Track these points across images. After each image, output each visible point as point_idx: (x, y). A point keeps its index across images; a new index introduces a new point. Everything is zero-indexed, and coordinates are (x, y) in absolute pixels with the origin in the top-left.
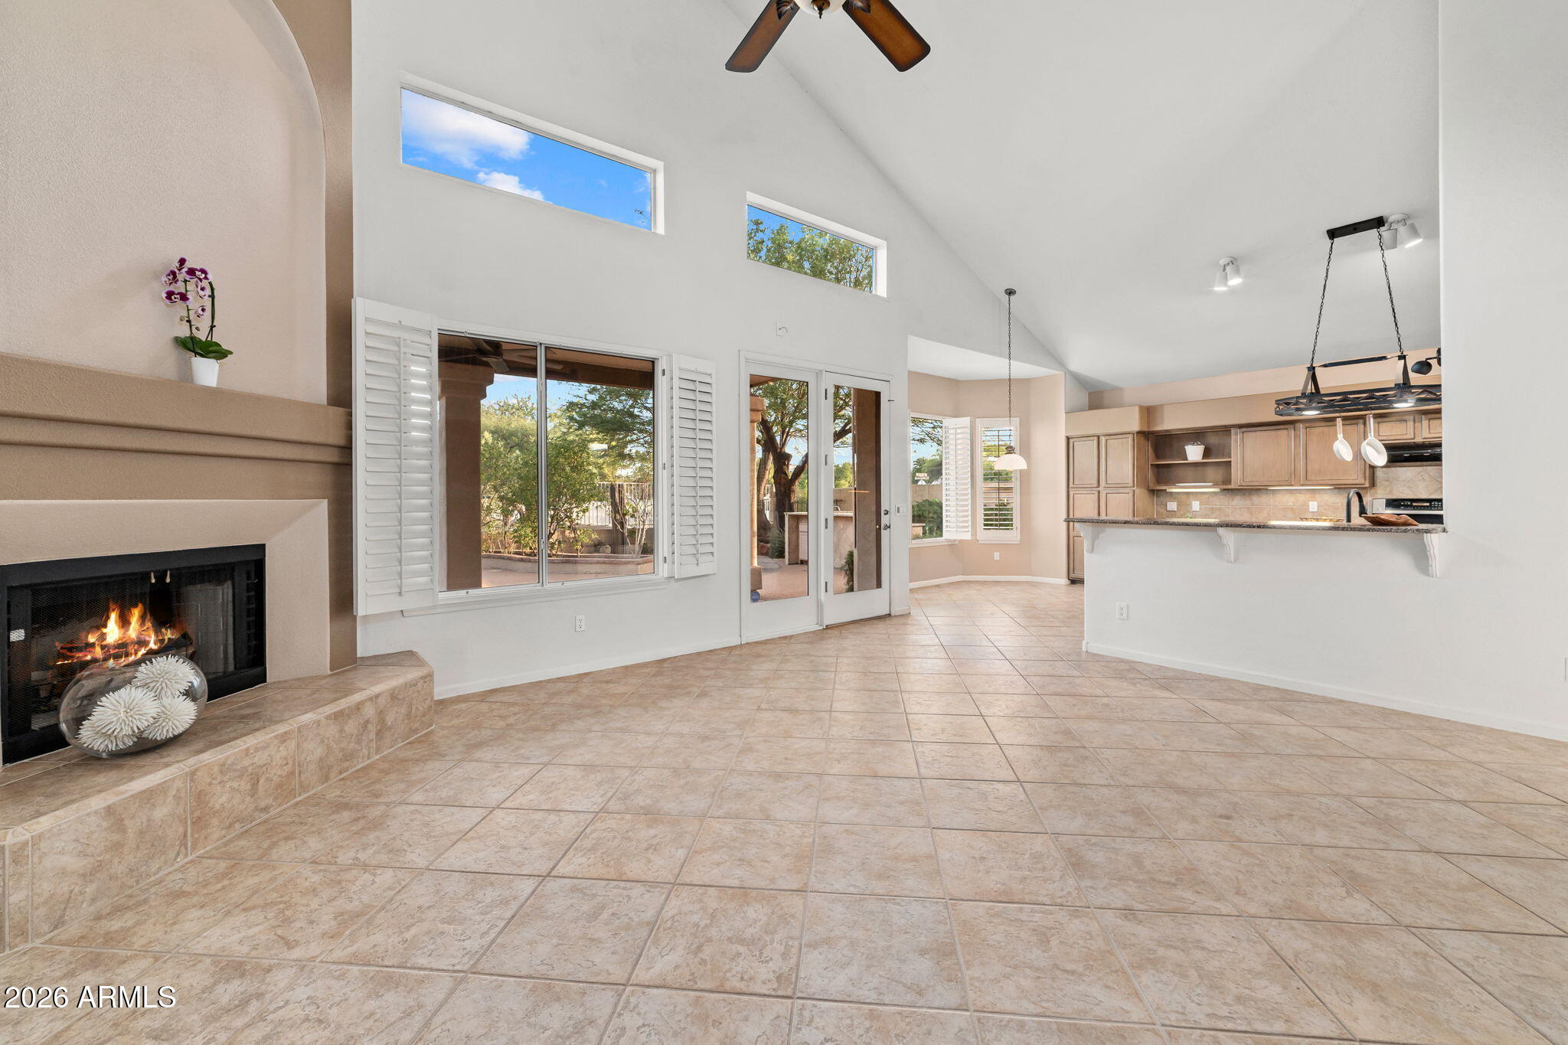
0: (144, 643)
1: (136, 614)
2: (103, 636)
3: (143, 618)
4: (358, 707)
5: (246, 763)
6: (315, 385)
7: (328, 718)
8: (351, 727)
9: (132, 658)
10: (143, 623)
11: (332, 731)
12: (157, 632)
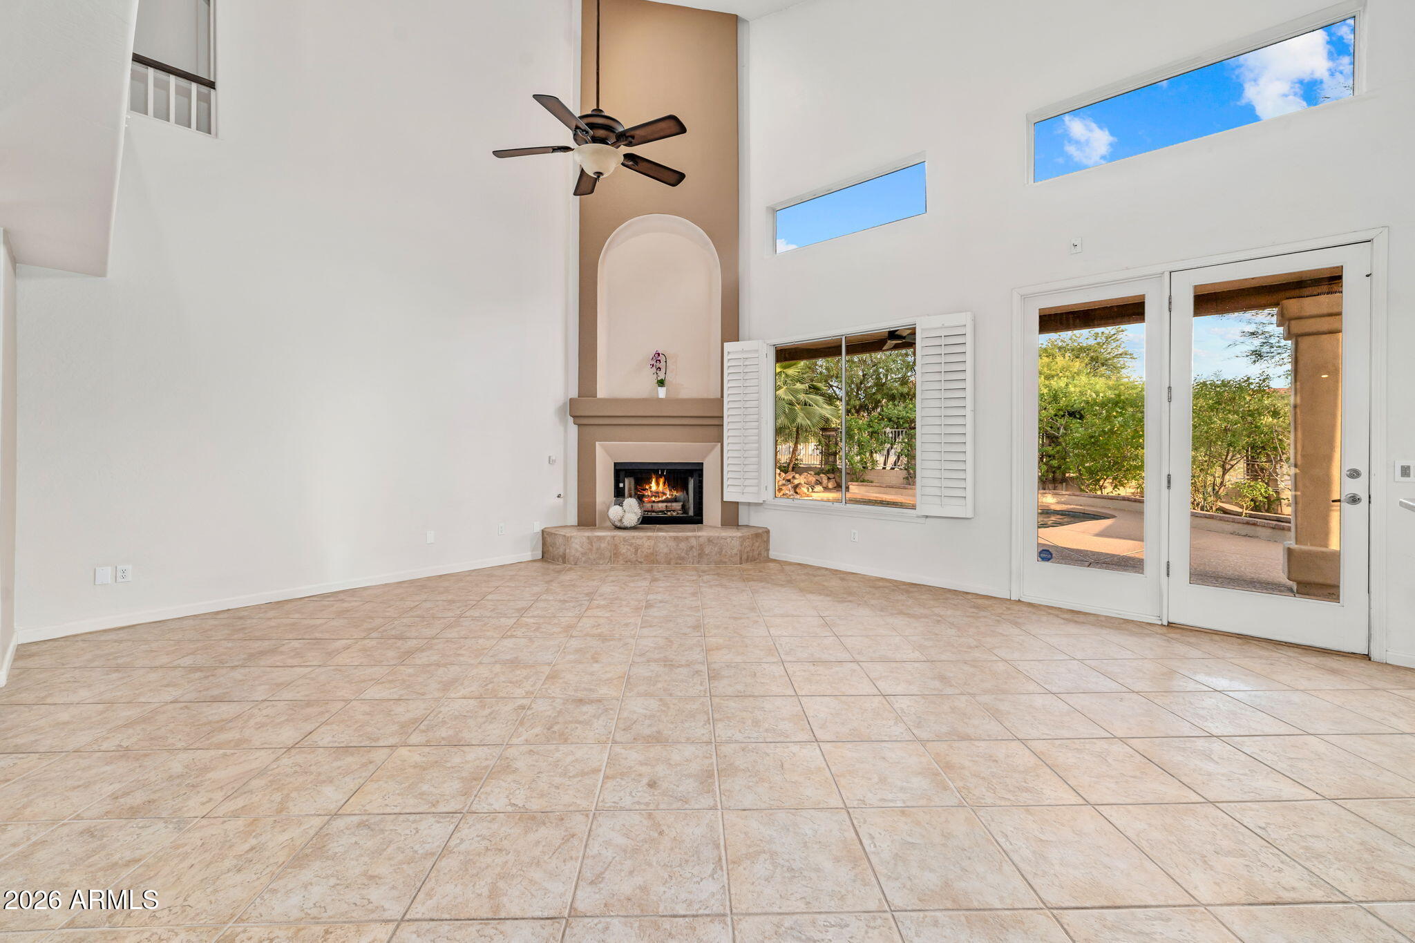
0: (664, 494)
1: (662, 481)
2: (650, 488)
3: (665, 483)
4: (687, 538)
5: (634, 541)
6: (719, 396)
7: (670, 537)
8: (683, 545)
9: (660, 499)
10: (664, 485)
11: (672, 544)
12: (670, 490)
